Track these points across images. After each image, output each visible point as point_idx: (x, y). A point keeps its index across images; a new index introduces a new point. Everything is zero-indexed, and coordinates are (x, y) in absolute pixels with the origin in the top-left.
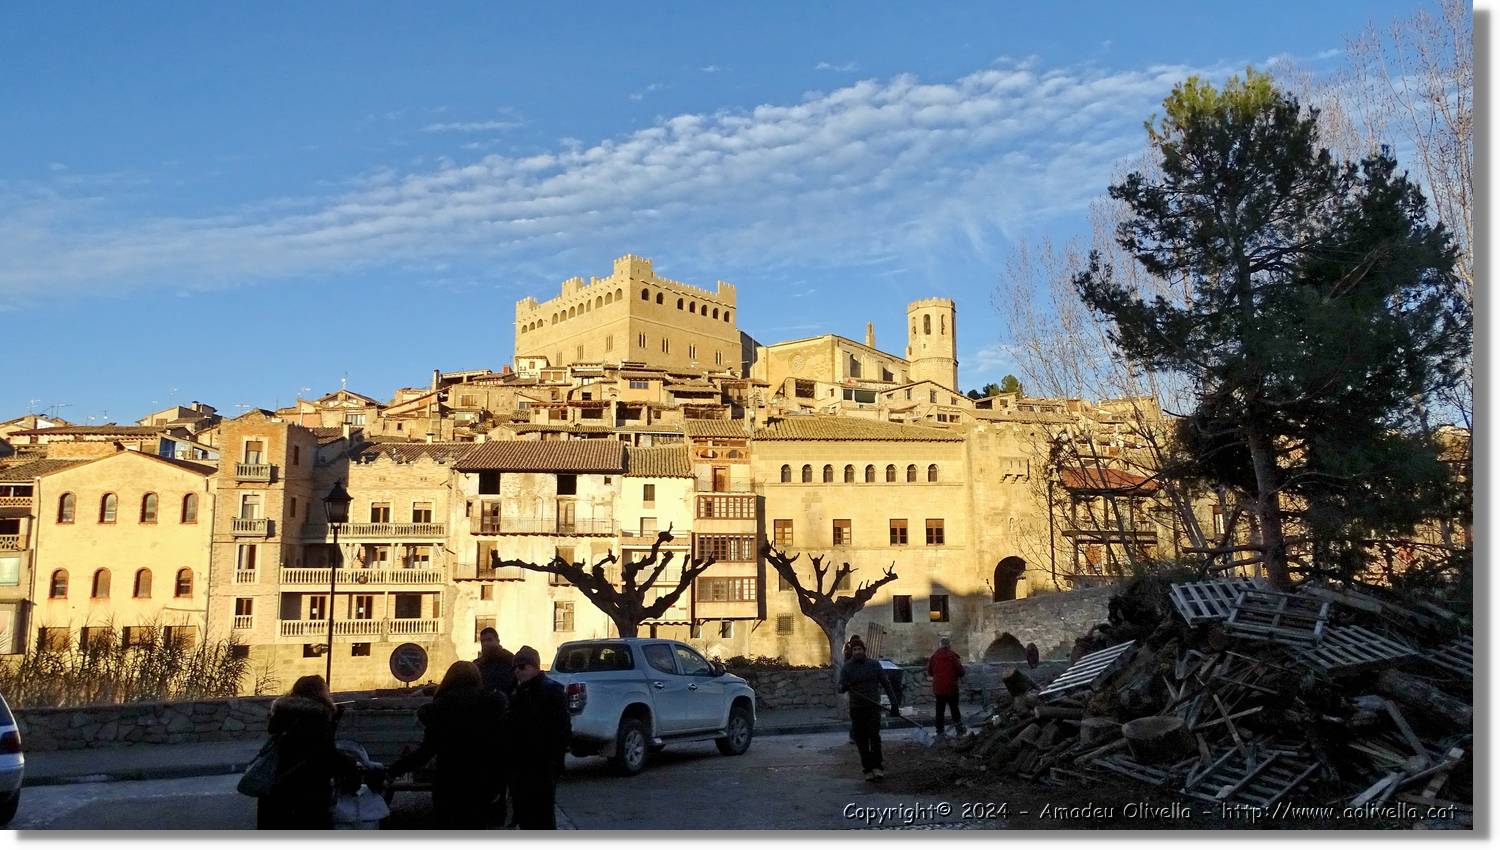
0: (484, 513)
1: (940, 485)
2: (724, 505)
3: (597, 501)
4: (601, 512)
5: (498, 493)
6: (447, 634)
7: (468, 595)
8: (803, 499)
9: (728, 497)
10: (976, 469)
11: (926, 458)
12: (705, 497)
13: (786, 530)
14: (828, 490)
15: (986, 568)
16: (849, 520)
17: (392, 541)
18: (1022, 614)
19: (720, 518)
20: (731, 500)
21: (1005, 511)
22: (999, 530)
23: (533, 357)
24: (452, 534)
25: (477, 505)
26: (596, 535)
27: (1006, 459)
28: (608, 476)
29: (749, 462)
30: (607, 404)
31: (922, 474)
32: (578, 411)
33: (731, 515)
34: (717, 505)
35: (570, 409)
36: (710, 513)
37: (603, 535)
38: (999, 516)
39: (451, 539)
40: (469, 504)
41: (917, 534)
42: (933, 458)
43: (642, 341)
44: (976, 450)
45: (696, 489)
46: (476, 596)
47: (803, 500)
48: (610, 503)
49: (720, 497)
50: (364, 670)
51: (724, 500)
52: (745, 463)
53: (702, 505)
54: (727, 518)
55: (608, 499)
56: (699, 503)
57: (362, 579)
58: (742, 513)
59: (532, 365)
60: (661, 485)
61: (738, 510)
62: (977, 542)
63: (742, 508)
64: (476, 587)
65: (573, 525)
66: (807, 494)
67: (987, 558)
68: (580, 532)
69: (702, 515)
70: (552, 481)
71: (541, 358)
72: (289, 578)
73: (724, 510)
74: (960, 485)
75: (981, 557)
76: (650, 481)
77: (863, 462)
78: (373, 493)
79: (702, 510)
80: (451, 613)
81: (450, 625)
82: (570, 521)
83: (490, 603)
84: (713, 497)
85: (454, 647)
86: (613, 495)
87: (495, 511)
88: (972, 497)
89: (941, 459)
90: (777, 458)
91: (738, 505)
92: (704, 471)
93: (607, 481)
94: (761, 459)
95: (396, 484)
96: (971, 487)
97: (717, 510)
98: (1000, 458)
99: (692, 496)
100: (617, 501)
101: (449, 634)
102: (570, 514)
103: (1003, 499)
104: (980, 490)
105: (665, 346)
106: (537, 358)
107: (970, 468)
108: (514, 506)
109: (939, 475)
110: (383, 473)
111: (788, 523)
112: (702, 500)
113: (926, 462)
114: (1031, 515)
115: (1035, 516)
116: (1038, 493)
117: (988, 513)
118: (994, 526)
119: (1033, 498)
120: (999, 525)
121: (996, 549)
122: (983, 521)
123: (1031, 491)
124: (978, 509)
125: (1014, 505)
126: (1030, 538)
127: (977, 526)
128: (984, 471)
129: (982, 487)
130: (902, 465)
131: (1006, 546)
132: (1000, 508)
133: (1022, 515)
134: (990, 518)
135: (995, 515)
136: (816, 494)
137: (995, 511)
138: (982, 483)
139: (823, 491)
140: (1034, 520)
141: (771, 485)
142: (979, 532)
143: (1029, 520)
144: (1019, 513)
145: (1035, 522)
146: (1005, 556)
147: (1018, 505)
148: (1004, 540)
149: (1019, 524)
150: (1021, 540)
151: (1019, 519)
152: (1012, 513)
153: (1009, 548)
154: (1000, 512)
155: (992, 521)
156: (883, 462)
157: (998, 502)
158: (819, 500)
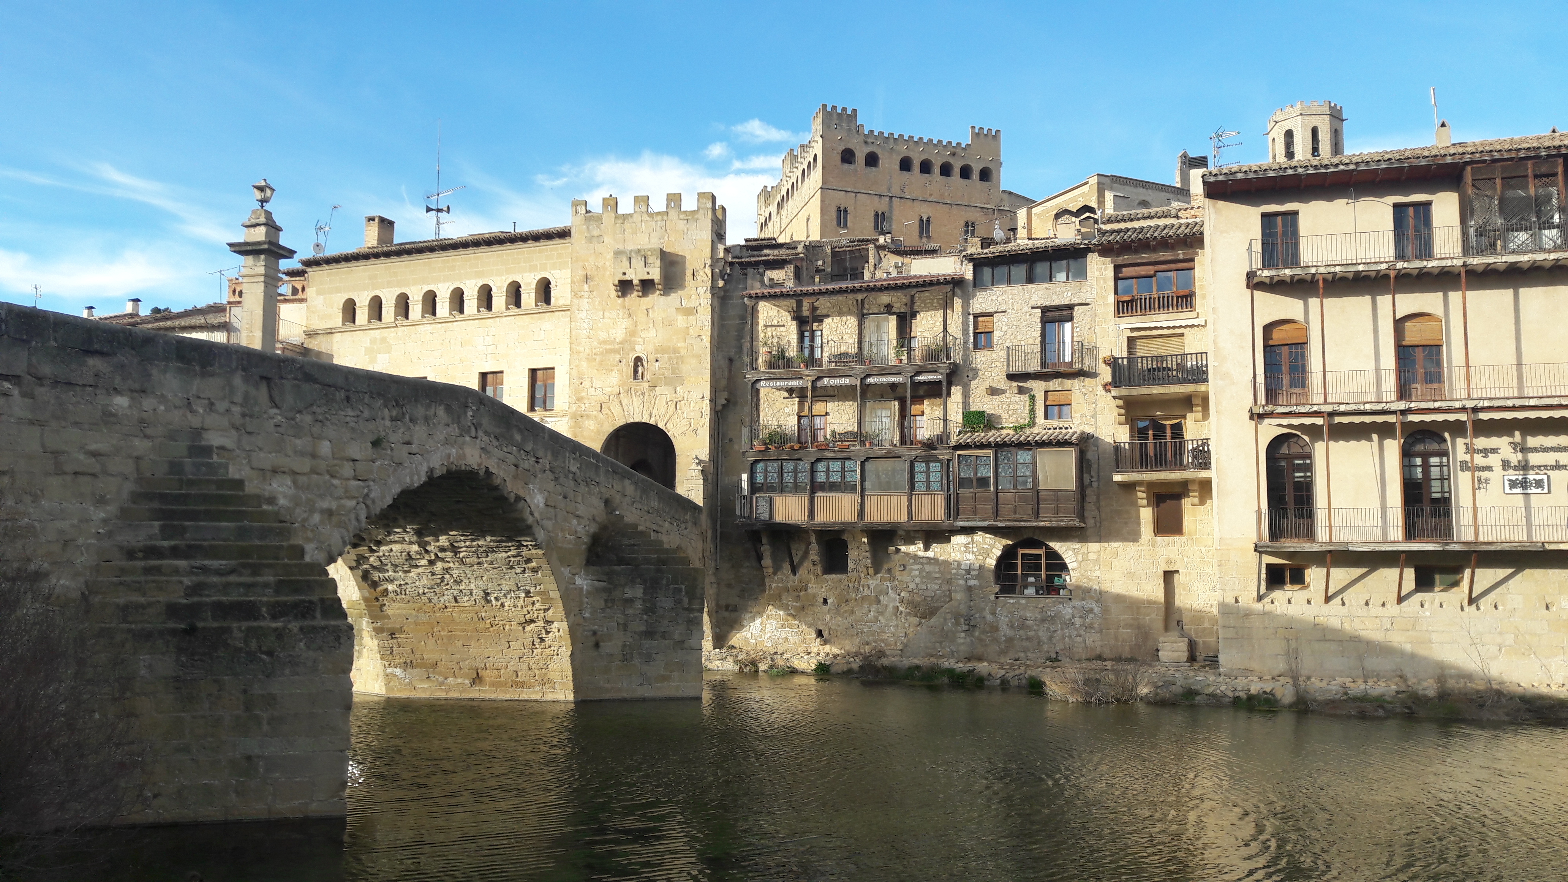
1: (553, 310)
11: (533, 269)
14: (399, 334)
21: (627, 346)
22: (614, 379)
29: (305, 299)
31: (527, 298)
38: (615, 354)
41: (515, 395)
42: (545, 270)
43: (842, 215)
47: (366, 351)
66: (373, 341)
77: (447, 285)
89: (553, 268)
90: (341, 291)
94: (320, 293)
104: (583, 311)
109: (554, 294)
113: (532, 275)
114: (676, 350)
115: (683, 352)
116: (691, 311)
117: (594, 351)
118: (604, 371)
119: (681, 321)
120: (612, 370)
121: (605, 410)
122: (584, 364)
123: (676, 309)
124: (579, 344)
125: (644, 334)
126: (671, 389)
127: (574, 373)
128: (592, 279)
129: (587, 307)
130: (499, 284)
131: (624, 404)
132: (617, 340)
133: (657, 351)
134: (598, 358)
135: (607, 352)
136: (384, 340)
137: (608, 347)
138: (586, 300)
139: (392, 335)
140: (681, 359)
141: (330, 332)
142: (578, 383)
143: (670, 359)
144: (650, 348)
145: (682, 363)
146: (621, 422)
147: (652, 333)
148: (621, 395)
149: (651, 368)
150: (652, 395)
151: (652, 358)
152: (638, 348)
153: (631, 408)
154: (617, 346)
155: (601, 364)
156: (473, 282)
157: (614, 331)
158: (388, 350)
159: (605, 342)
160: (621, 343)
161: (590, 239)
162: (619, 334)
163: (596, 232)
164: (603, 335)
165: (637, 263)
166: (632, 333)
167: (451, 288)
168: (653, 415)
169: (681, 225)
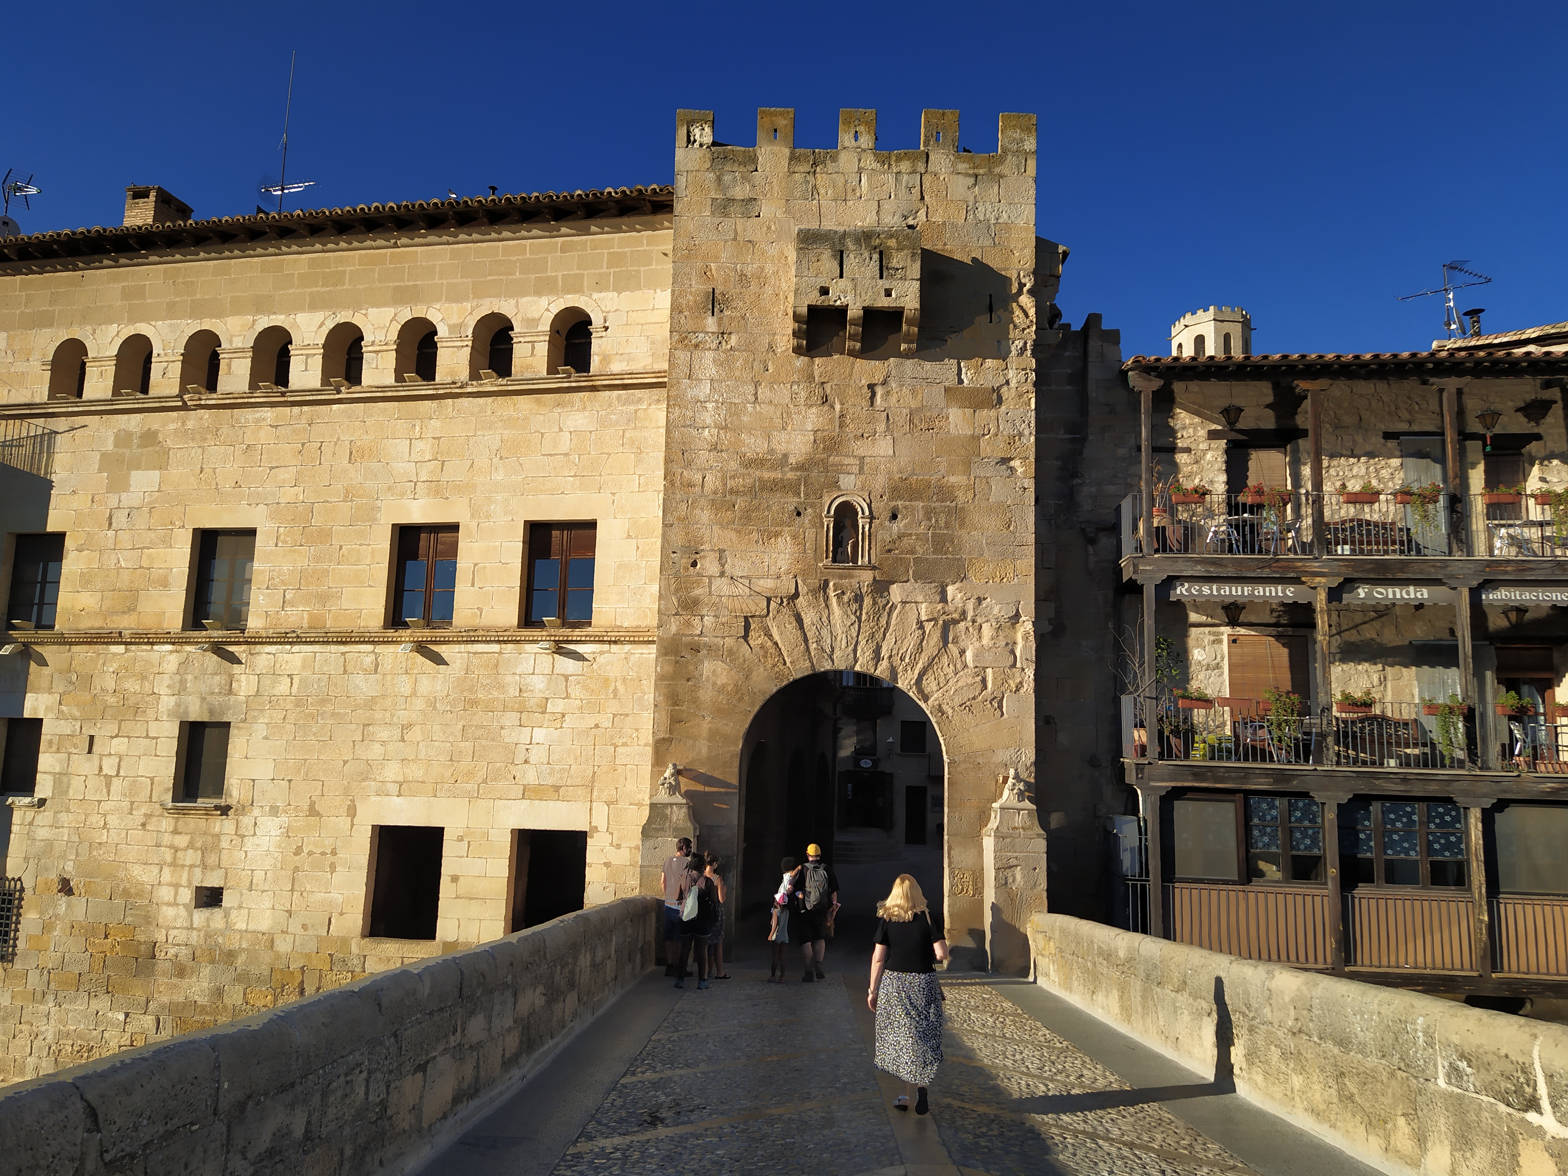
1: (595, 388)
8: (104, 455)
11: (544, 287)
14: (190, 425)
15: (701, 719)
16: (249, 534)
22: (782, 556)
31: (528, 349)
38: (783, 493)
41: (488, 580)
42: (576, 288)
47: (105, 462)
66: (123, 439)
67: (710, 676)
77: (319, 316)
89: (600, 285)
103: (812, 421)
109: (598, 346)
113: (544, 301)
114: (945, 493)
115: (962, 497)
116: (984, 398)
117: (730, 483)
118: (755, 536)
119: (958, 420)
120: (777, 535)
121: (757, 639)
122: (704, 516)
123: (946, 389)
124: (689, 464)
125: (861, 448)
126: (931, 588)
127: (678, 538)
128: (727, 301)
129: (712, 371)
130: (455, 320)
131: (807, 621)
132: (792, 460)
133: (897, 490)
134: (741, 503)
135: (762, 489)
136: (149, 438)
137: (767, 475)
138: (709, 355)
139: (172, 426)
140: (958, 514)
141: (20, 413)
142: (686, 561)
143: (929, 513)
144: (880, 483)
145: (962, 525)
146: (799, 669)
148: (801, 601)
149: (879, 536)
150: (881, 602)
151: (882, 508)
152: (847, 482)
153: (825, 632)
154: (791, 475)
155: (747, 517)
156: (388, 312)
157: (783, 436)
158: (161, 462)
159: (758, 463)
160: (800, 467)
161: (724, 206)
162: (797, 444)
163: (740, 192)
164: (754, 445)
165: (860, 266)
166: (831, 444)
167: (330, 325)
168: (884, 653)
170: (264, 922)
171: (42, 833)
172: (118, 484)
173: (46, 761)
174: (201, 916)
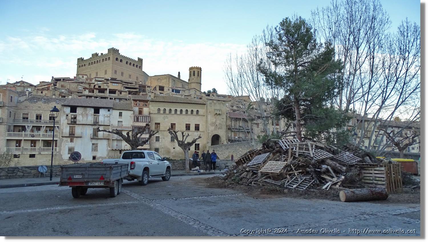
0: (72, 118)
1: (199, 115)
2: (141, 118)
3: (105, 116)
4: (106, 119)
5: (76, 112)
6: (59, 152)
7: (66, 141)
9: (143, 116)
10: (208, 111)
11: (196, 108)
12: (136, 116)
13: (158, 126)
14: (170, 116)
15: (209, 137)
16: (175, 124)
17: (43, 125)
18: (218, 149)
19: (140, 122)
20: (144, 117)
21: (215, 123)
22: (213, 127)
23: (83, 75)
24: (61, 124)
25: (69, 115)
26: (105, 125)
27: (216, 109)
28: (109, 109)
29: (149, 107)
30: (106, 89)
31: (195, 113)
32: (97, 91)
33: (143, 121)
34: (140, 118)
35: (95, 90)
36: (138, 121)
37: (107, 125)
38: (213, 124)
39: (61, 125)
40: (67, 115)
41: (192, 128)
42: (198, 108)
43: (116, 72)
44: (209, 107)
45: (134, 114)
46: (68, 141)
47: (163, 118)
48: (109, 117)
49: (141, 116)
50: (33, 162)
51: (141, 117)
52: (148, 107)
53: (136, 118)
54: (142, 122)
55: (109, 115)
56: (135, 117)
57: (33, 136)
58: (146, 121)
59: (83, 77)
60: (124, 113)
61: (145, 120)
62: (208, 130)
63: (146, 119)
64: (69, 139)
65: (98, 122)
66: (164, 116)
67: (210, 134)
68: (100, 124)
69: (136, 121)
70: (92, 110)
71: (86, 75)
72: (10, 135)
73: (141, 120)
74: (204, 116)
75: (208, 134)
76: (121, 111)
77: (179, 108)
78: (37, 111)
79: (136, 119)
80: (61, 146)
81: (60, 149)
82: (97, 121)
83: (73, 143)
84: (139, 116)
85: (61, 155)
86: (110, 114)
87: (75, 118)
88: (207, 119)
89: (200, 109)
90: (156, 107)
91: (145, 119)
92: (136, 109)
93: (109, 111)
94: (152, 106)
95: (44, 109)
96: (207, 116)
97: (139, 120)
98: (215, 109)
99: (132, 115)
100: (111, 116)
101: (60, 152)
102: (97, 119)
103: (215, 119)
104: (209, 117)
105: (122, 74)
106: (84, 75)
107: (207, 111)
108: (81, 116)
109: (199, 113)
110: (40, 106)
111: (159, 124)
112: (136, 117)
115: (222, 124)
116: (223, 119)
117: (211, 123)
119: (222, 120)
121: (212, 132)
122: (209, 125)
124: (208, 122)
126: (221, 130)
130: (189, 110)
131: (215, 131)
136: (167, 116)
138: (210, 115)
141: (155, 114)
142: (208, 128)
144: (218, 123)
145: (222, 126)
146: (214, 134)
147: (218, 121)
149: (218, 126)
150: (218, 130)
156: (184, 109)
158: (168, 118)
161: (210, 106)
162: (214, 121)
164: (212, 121)
165: (218, 111)
166: (216, 121)
168: (218, 133)
169: (222, 106)
170: (178, 150)
171: (161, 144)
172: (165, 120)
173: (160, 139)
174: (174, 149)
